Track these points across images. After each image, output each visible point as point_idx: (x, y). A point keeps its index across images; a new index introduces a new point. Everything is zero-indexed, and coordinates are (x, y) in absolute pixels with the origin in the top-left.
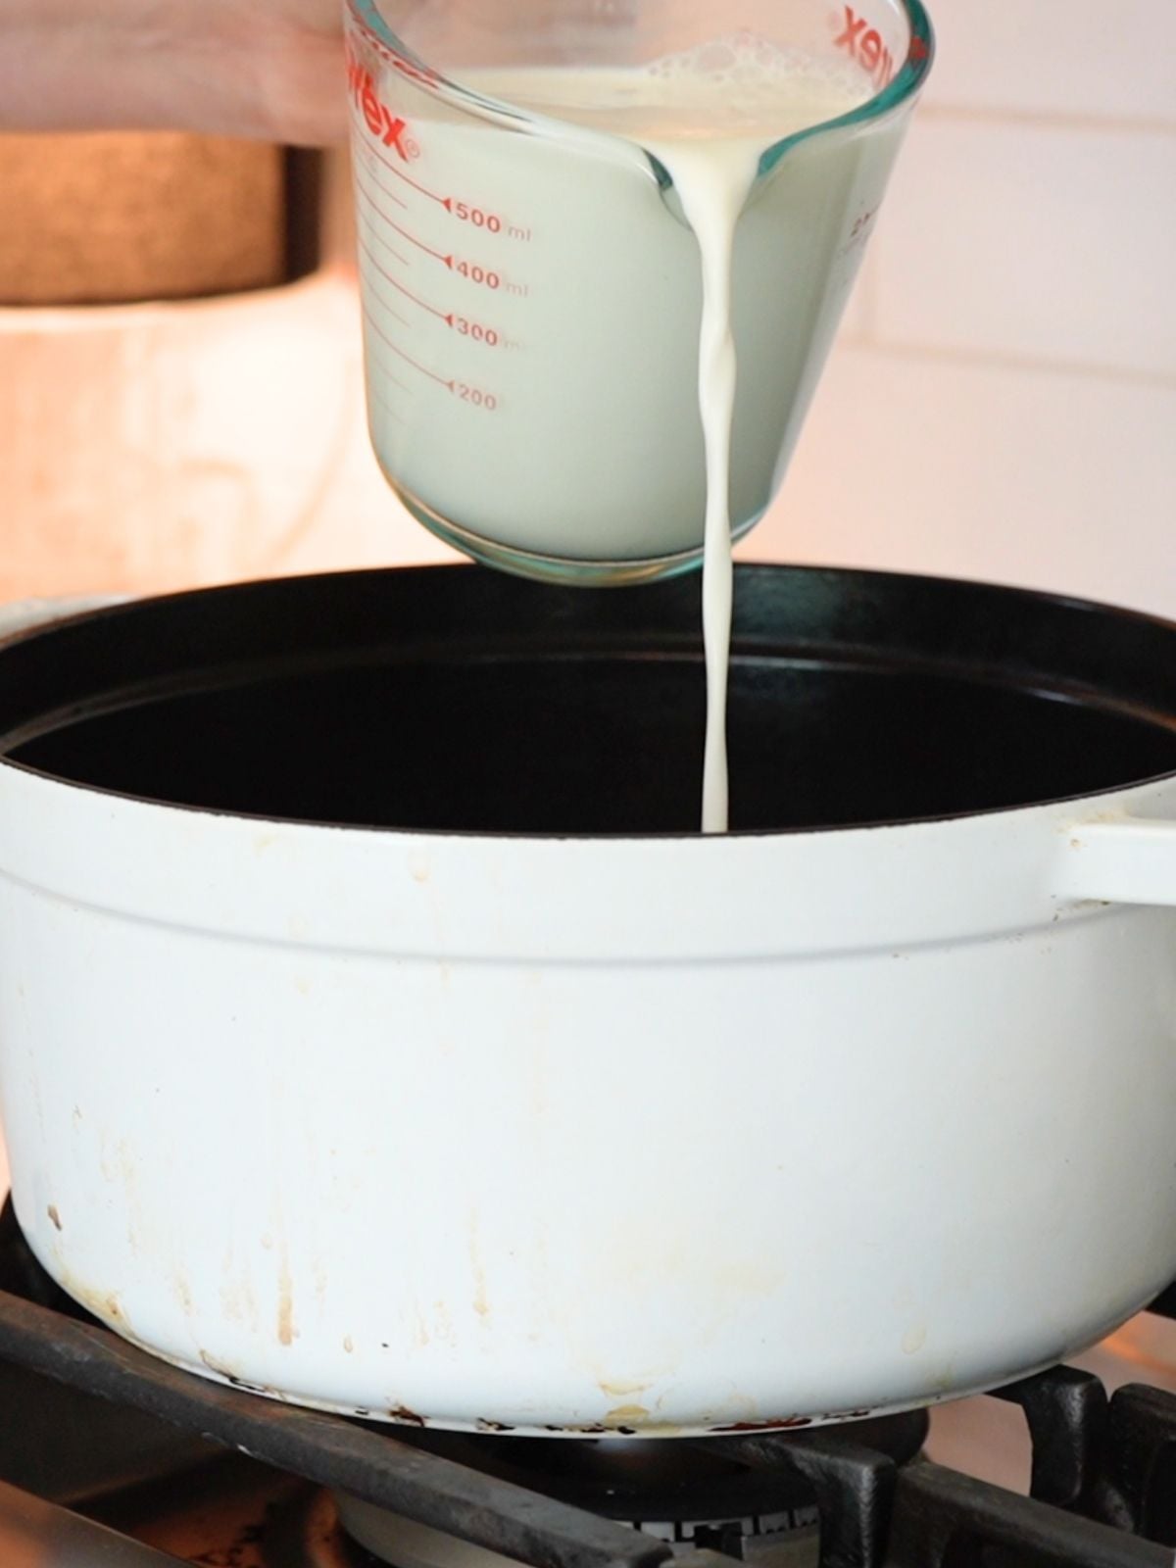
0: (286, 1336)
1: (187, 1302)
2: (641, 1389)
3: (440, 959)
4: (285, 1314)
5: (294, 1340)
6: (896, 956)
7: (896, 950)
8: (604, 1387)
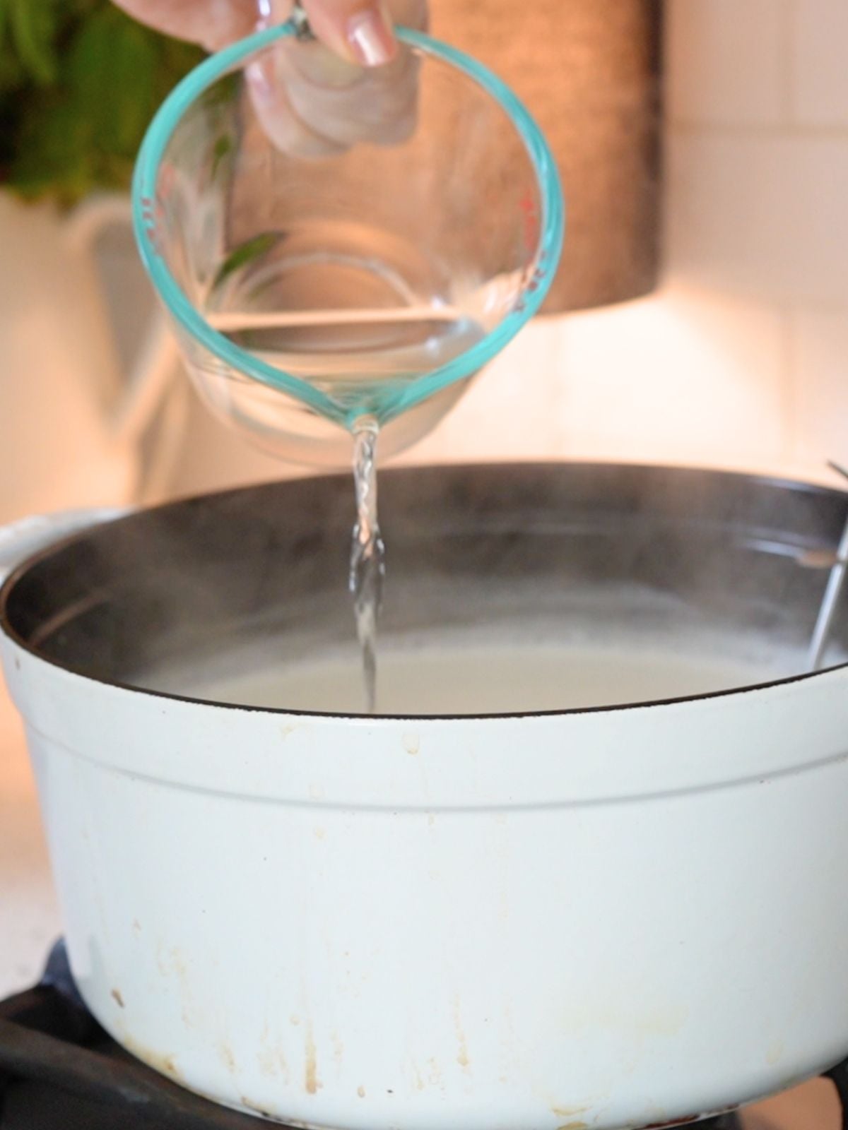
0: (311, 1087)
1: (232, 1063)
2: (583, 1110)
3: (427, 810)
4: (311, 1070)
5: (319, 1091)
6: (762, 782)
7: (761, 778)
8: (556, 1111)
